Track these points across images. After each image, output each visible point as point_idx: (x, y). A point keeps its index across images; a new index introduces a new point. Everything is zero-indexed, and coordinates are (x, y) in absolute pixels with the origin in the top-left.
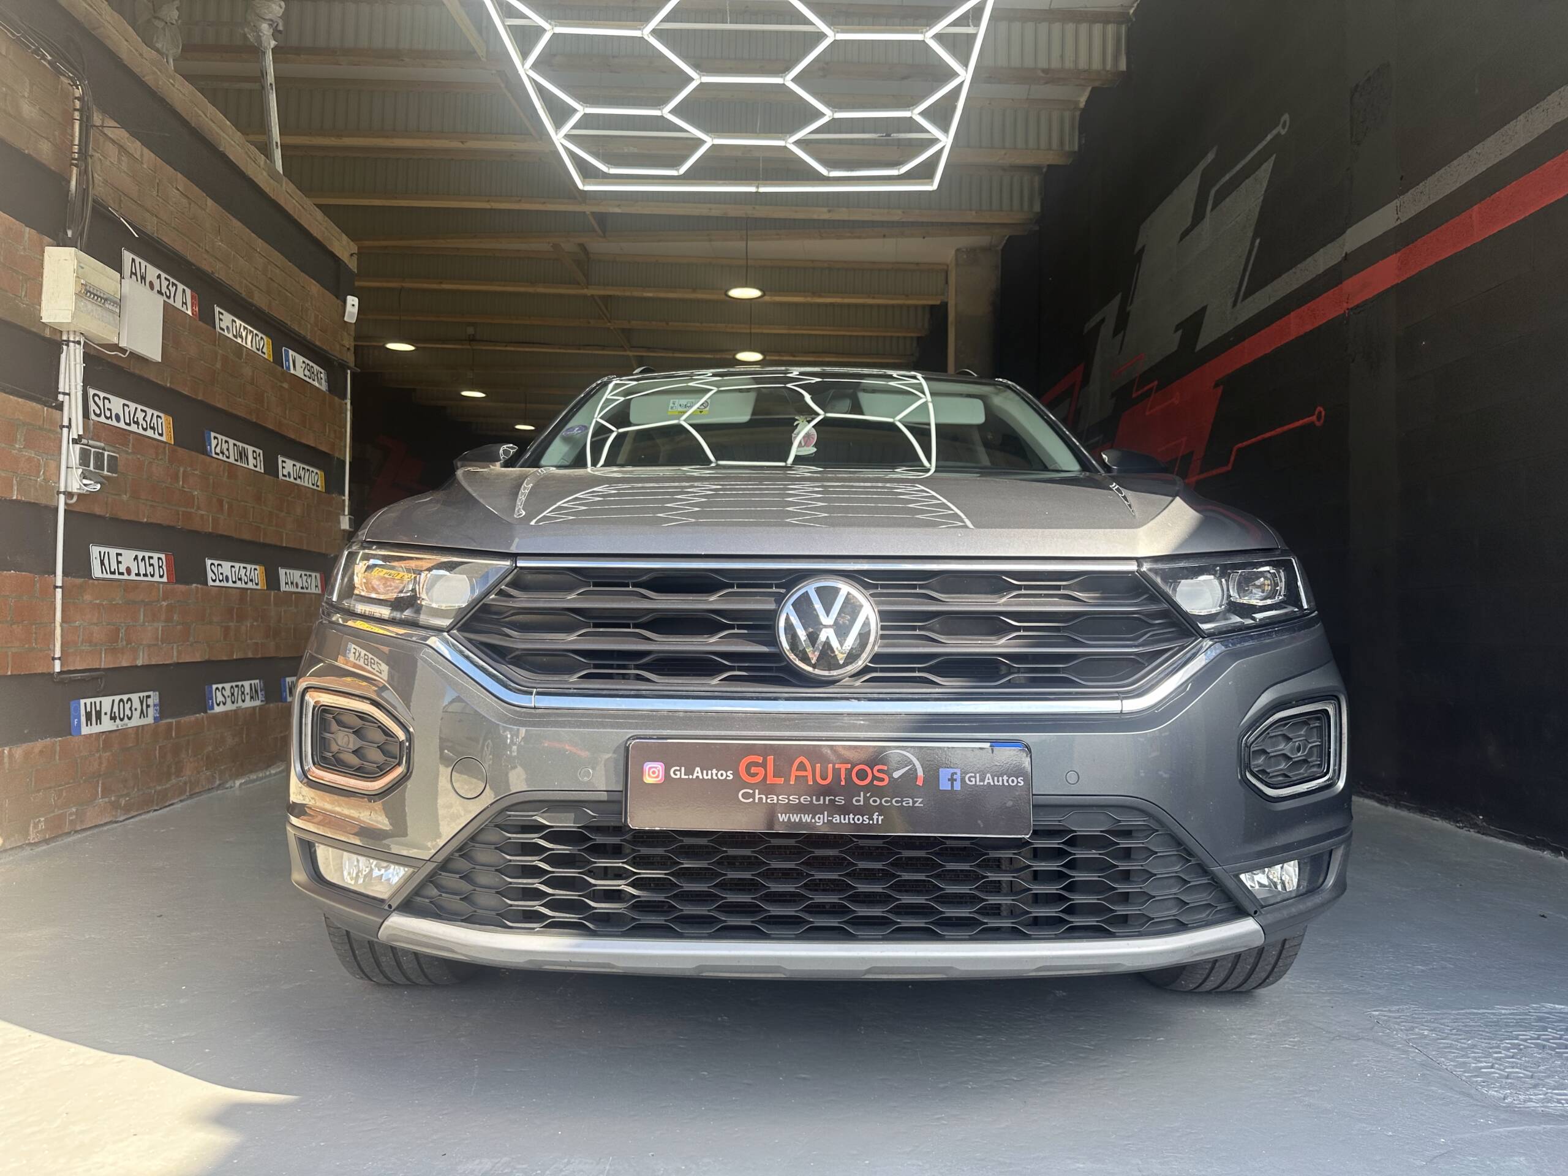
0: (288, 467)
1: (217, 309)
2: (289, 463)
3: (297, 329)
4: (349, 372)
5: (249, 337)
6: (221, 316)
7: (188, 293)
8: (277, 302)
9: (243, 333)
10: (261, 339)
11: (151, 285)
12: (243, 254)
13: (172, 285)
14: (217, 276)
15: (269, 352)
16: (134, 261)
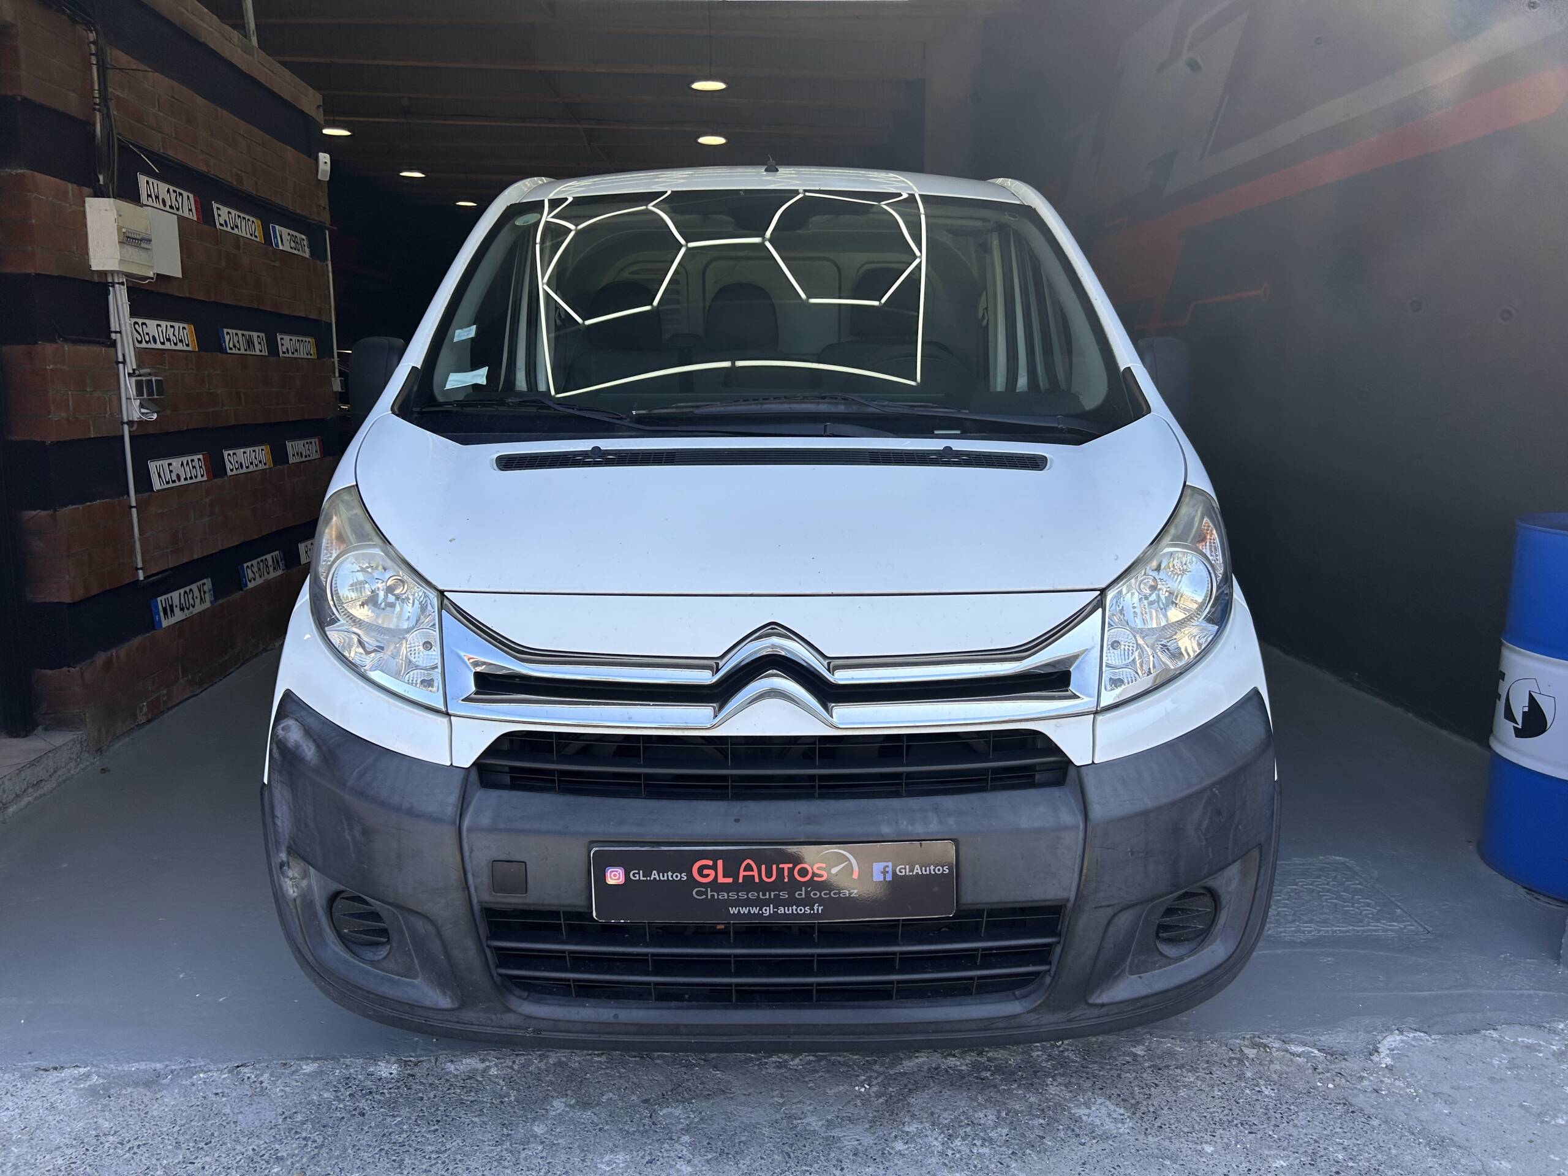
0: (287, 343)
1: (215, 205)
2: (287, 338)
3: (280, 203)
4: (327, 232)
5: (243, 223)
6: (219, 212)
7: (192, 199)
8: (262, 181)
9: (238, 223)
10: (253, 223)
11: (164, 202)
12: (230, 142)
13: (179, 196)
14: (213, 173)
15: (260, 234)
16: (148, 182)
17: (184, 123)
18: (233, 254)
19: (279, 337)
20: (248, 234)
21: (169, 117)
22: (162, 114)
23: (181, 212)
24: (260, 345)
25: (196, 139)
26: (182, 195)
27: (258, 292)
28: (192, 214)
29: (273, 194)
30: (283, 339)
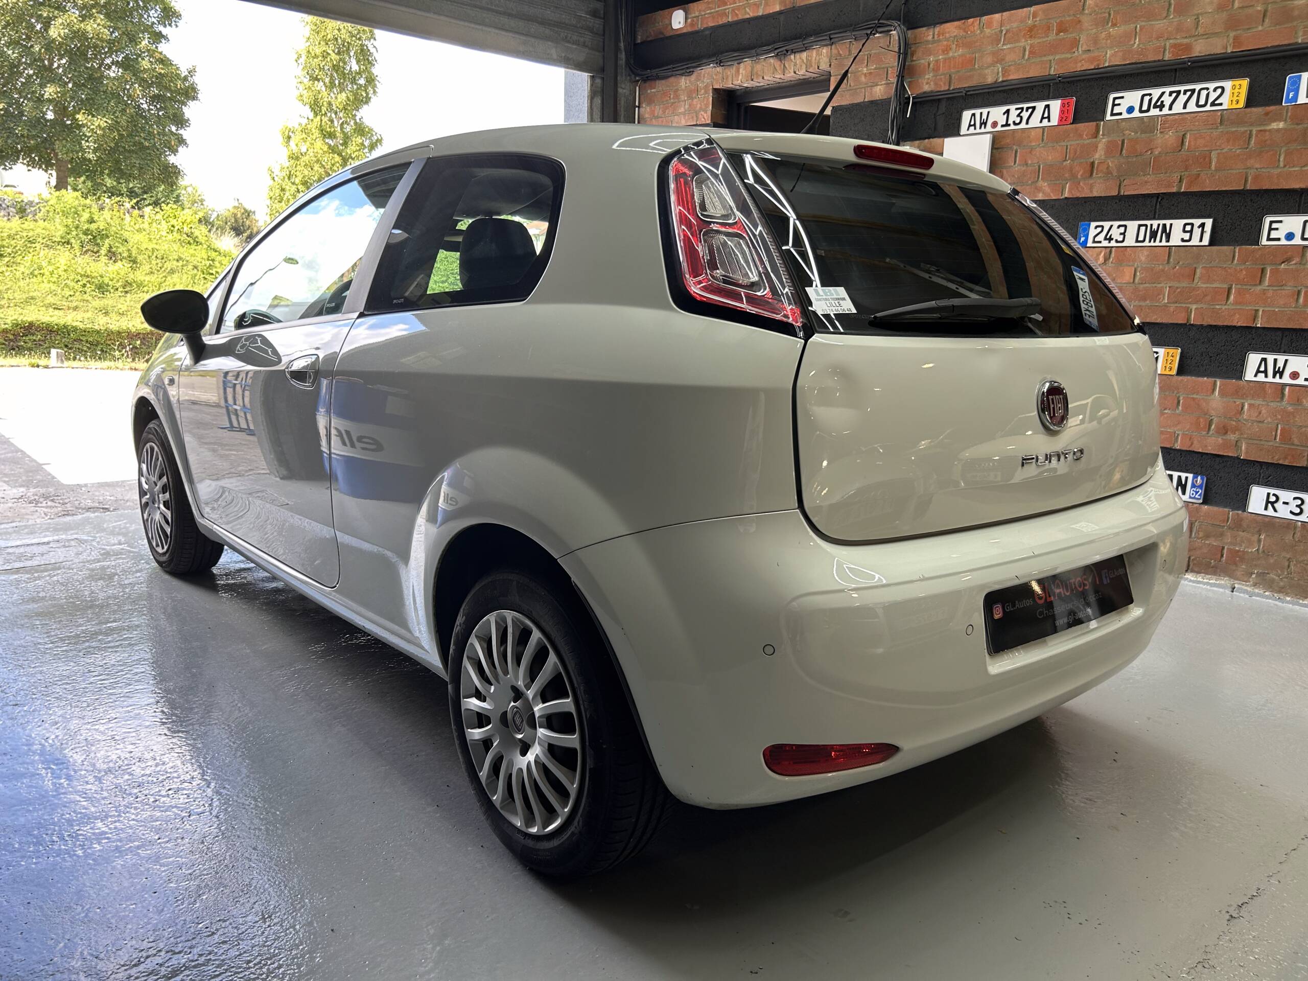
0: (1292, 226)
2: (1294, 220)
7: (1056, 105)
8: (1260, 28)
9: (1167, 100)
10: (1215, 90)
11: (995, 124)
12: (1165, 15)
13: (1027, 110)
14: (1107, 65)
15: (1235, 98)
16: (974, 115)
17: (1052, 37)
18: (1130, 140)
19: (1268, 220)
20: (1192, 107)
21: (1022, 43)
22: (1009, 46)
23: (1023, 125)
24: (1188, 234)
25: (1075, 43)
26: (1034, 108)
27: (1194, 172)
28: (1049, 121)
29: (1300, 33)
30: (1281, 222)
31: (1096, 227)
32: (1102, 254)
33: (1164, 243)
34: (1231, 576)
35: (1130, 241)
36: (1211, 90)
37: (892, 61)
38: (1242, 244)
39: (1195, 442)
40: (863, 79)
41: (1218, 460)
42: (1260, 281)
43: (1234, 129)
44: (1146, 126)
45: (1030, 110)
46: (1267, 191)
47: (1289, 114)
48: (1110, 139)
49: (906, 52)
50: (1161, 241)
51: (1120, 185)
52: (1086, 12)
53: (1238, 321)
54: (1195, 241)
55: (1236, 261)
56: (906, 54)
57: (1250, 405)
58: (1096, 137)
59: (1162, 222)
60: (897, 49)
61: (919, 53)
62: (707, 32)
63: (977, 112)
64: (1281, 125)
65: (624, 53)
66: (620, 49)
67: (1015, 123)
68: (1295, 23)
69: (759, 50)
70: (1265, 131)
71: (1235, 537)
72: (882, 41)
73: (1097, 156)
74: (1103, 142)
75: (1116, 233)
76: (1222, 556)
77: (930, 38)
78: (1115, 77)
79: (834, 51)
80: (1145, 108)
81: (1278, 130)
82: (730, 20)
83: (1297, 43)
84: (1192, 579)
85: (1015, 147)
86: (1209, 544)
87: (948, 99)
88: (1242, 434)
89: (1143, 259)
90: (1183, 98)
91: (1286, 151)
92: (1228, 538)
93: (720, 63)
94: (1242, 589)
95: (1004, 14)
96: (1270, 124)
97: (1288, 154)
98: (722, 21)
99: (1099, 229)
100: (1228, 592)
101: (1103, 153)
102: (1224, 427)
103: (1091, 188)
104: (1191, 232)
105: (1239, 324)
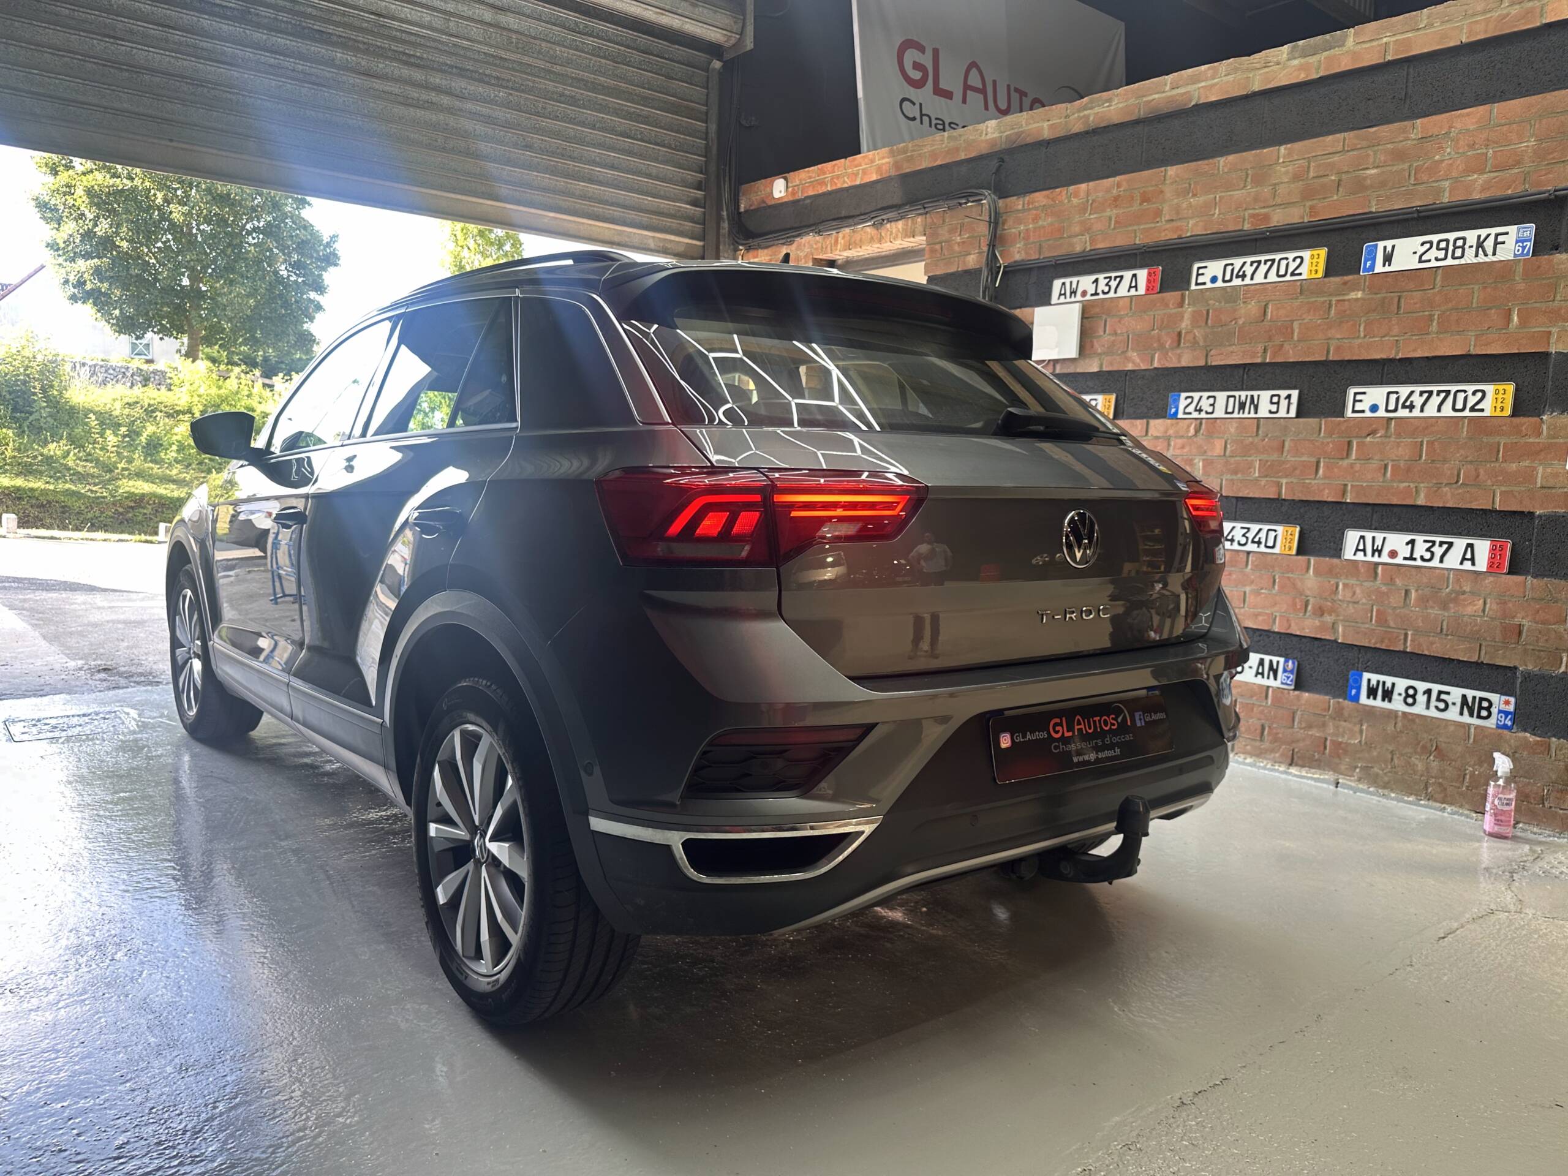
0: (1372, 398)
6: (1203, 271)
7: (1142, 274)
8: (1335, 197)
9: (1249, 270)
10: (1294, 260)
11: (1084, 293)
12: (1242, 185)
13: (1115, 280)
14: (1189, 234)
15: (1314, 268)
16: (1064, 284)
17: (1136, 207)
18: (1215, 310)
19: (1352, 391)
20: (1272, 277)
21: (1108, 213)
22: (1095, 216)
23: (1112, 295)
24: (1276, 406)
25: (1158, 213)
26: (1122, 277)
27: (1277, 343)
28: (1136, 290)
29: (1374, 203)
30: (1364, 393)
31: (1187, 398)
32: (1193, 426)
33: (1252, 415)
34: (1335, 770)
35: (1219, 413)
36: (1291, 260)
37: (983, 229)
38: (1327, 417)
39: (1293, 625)
40: (956, 248)
41: (1316, 642)
42: (1347, 455)
43: (1313, 299)
44: (1230, 296)
45: (1118, 279)
46: (1349, 361)
47: (1367, 283)
48: (1195, 309)
49: (996, 221)
50: (1249, 413)
51: (1207, 356)
52: (1167, 182)
53: (1328, 496)
54: (1282, 413)
55: (1322, 435)
56: (996, 223)
57: (1345, 585)
58: (1182, 307)
59: (1250, 393)
60: (988, 219)
61: (1010, 222)
62: (808, 201)
63: (1067, 281)
64: (1360, 295)
65: (727, 222)
66: (723, 219)
67: (1104, 293)
68: (1368, 193)
69: (856, 220)
70: (1344, 300)
71: (1337, 727)
72: (974, 210)
73: (1183, 325)
74: (1188, 310)
75: (1205, 404)
76: (1325, 748)
77: (1020, 207)
78: (1199, 246)
79: (929, 220)
80: (1228, 277)
81: (1357, 300)
82: (829, 189)
83: (1371, 212)
84: (1297, 773)
85: (1104, 317)
86: (1312, 735)
87: (1039, 268)
88: (1338, 616)
89: (1232, 430)
90: (1263, 268)
91: (1365, 321)
92: (1331, 729)
93: (819, 233)
94: (1345, 784)
95: (1091, 184)
96: (1348, 294)
97: (1368, 324)
98: (823, 190)
99: (1189, 400)
100: (1332, 787)
101: (1189, 322)
102: (1320, 608)
103: (1179, 357)
104: (1278, 403)
105: (1330, 499)
